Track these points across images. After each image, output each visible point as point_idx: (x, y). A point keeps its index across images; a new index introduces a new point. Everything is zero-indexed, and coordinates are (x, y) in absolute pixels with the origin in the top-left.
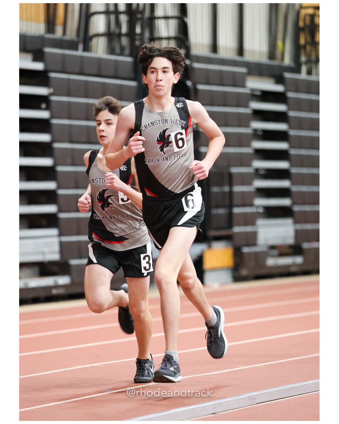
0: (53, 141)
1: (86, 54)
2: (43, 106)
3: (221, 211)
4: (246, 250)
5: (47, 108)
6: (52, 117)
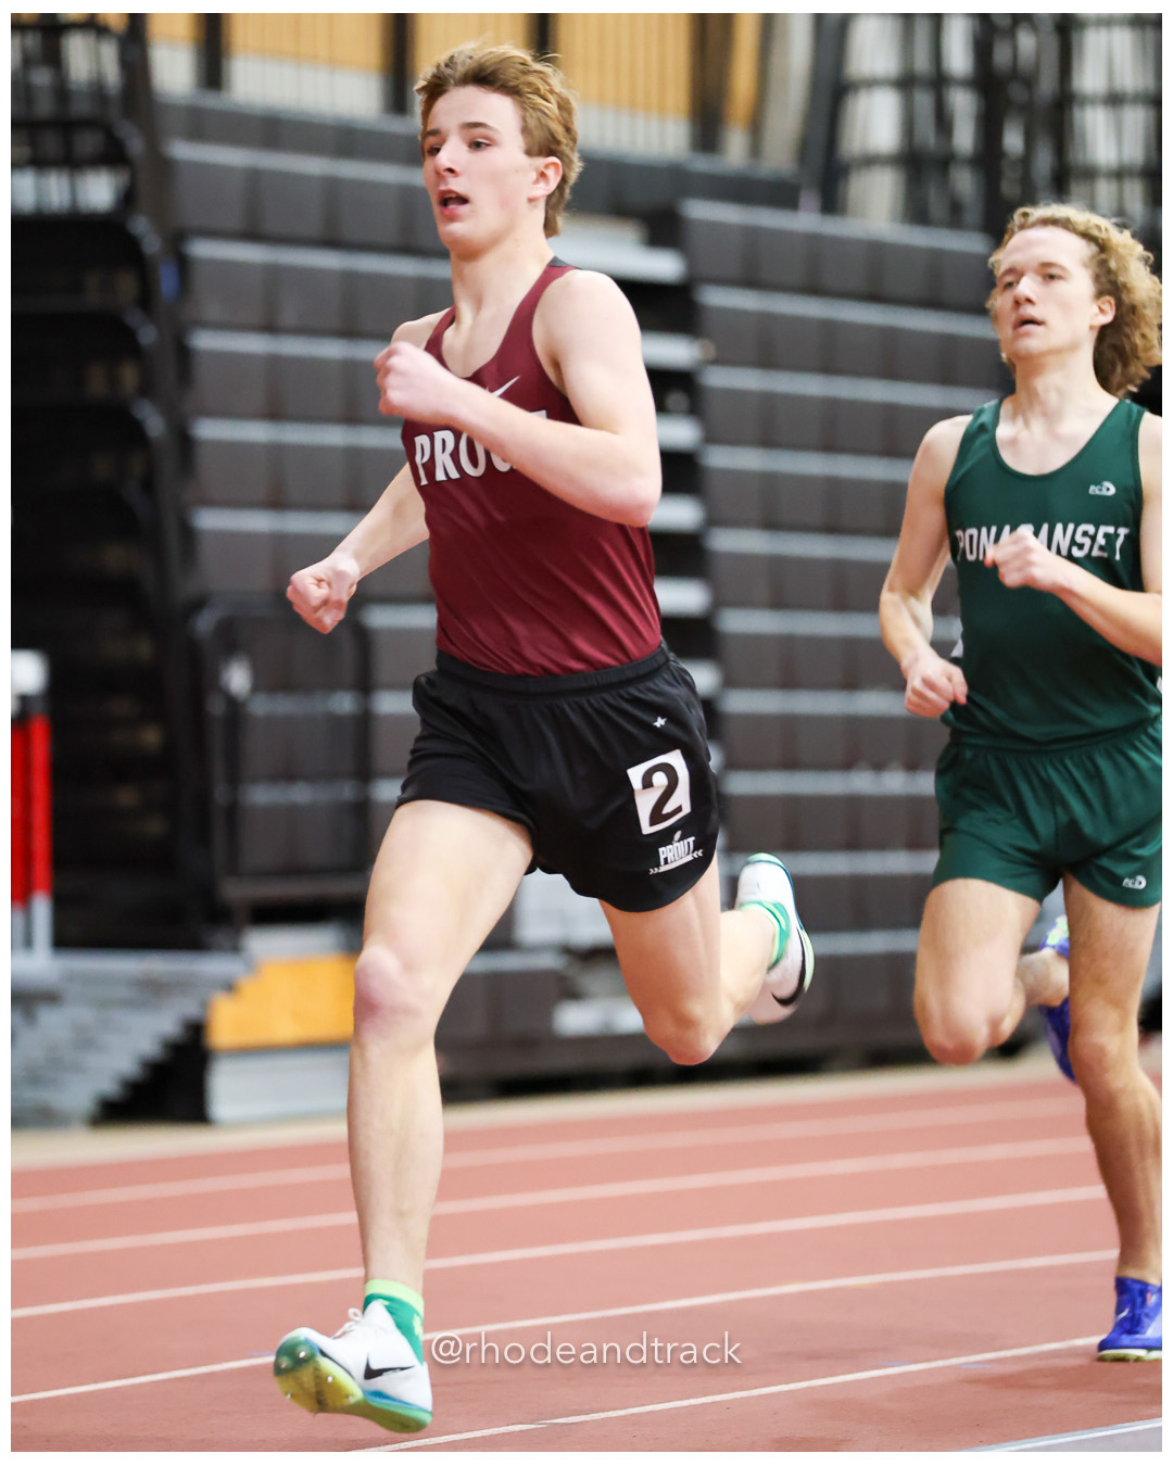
0: (711, 523)
1: (831, 226)
6: (709, 440)
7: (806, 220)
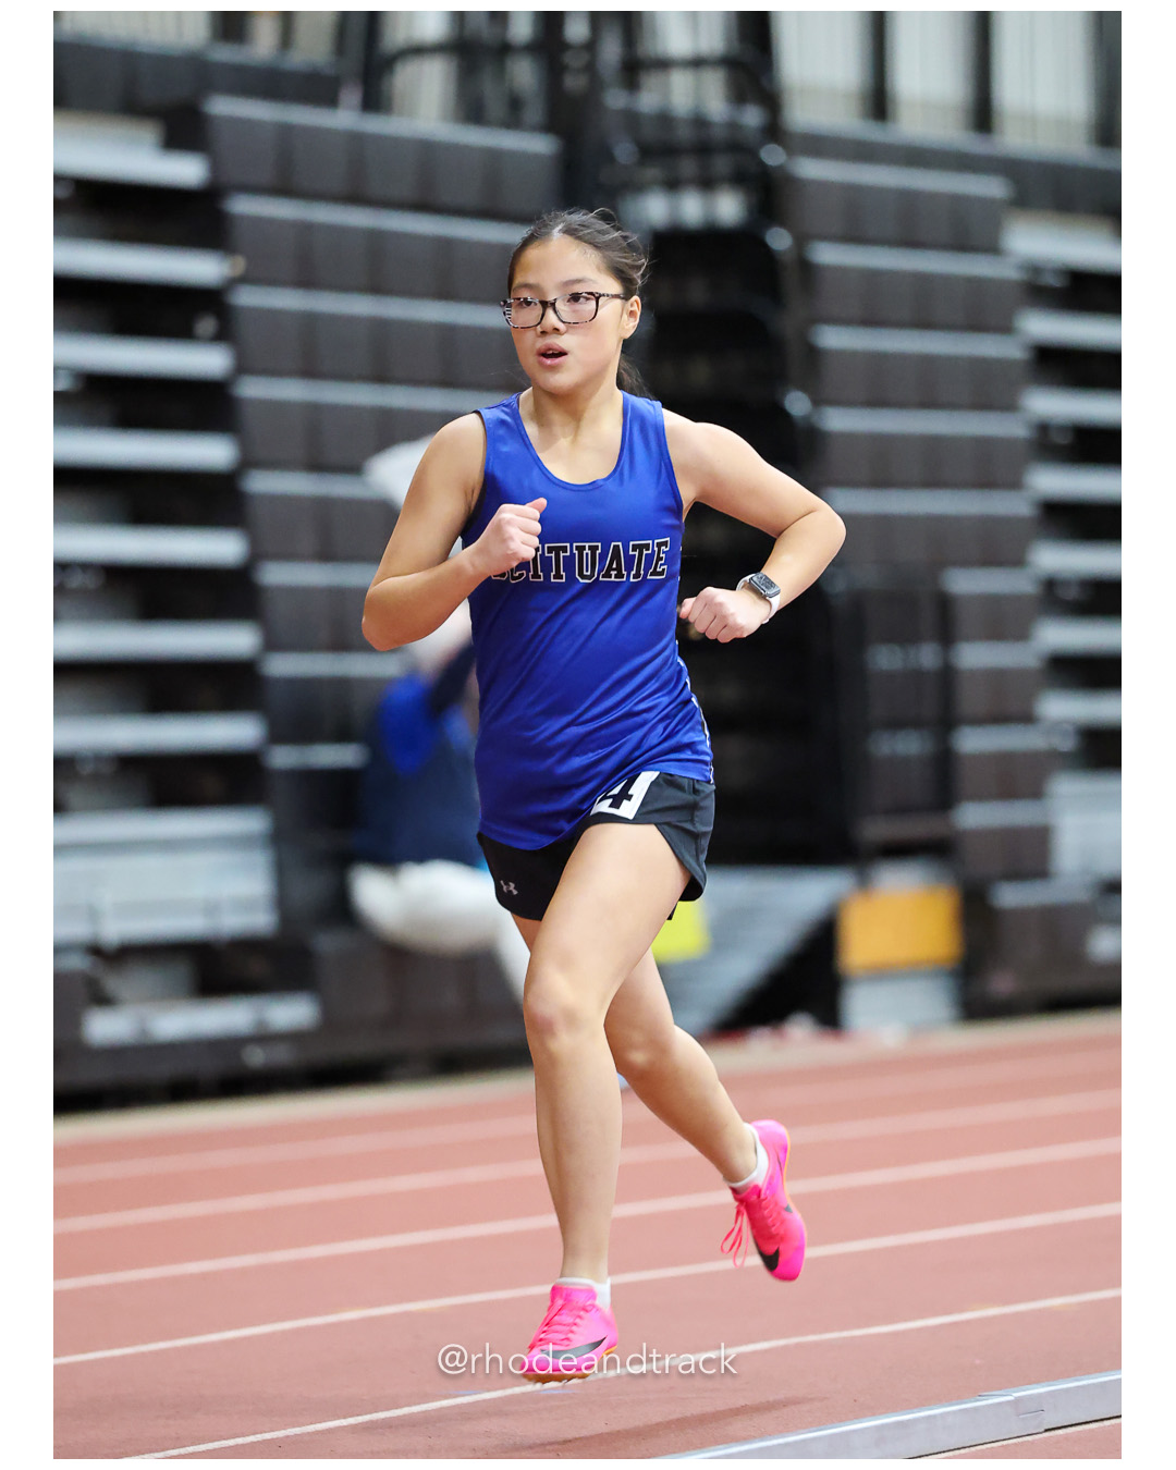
0: (247, 463)
1: (375, 125)
2: (206, 325)
3: (908, 745)
4: (1011, 896)
5: (223, 335)
6: (242, 368)
7: (345, 118)
